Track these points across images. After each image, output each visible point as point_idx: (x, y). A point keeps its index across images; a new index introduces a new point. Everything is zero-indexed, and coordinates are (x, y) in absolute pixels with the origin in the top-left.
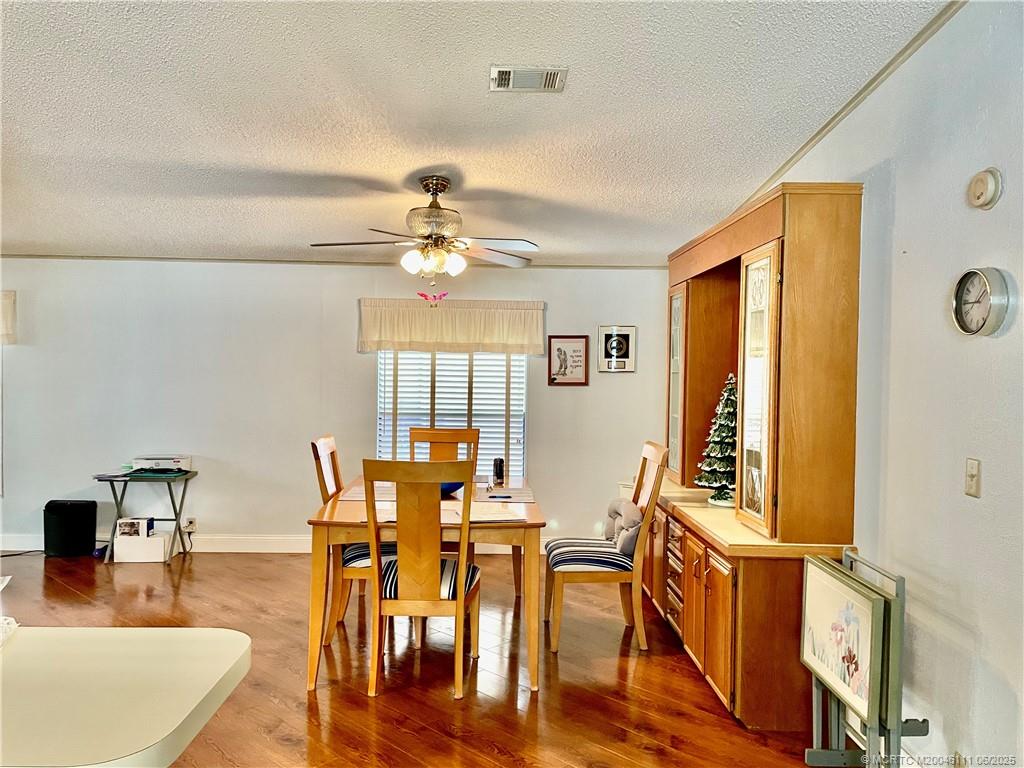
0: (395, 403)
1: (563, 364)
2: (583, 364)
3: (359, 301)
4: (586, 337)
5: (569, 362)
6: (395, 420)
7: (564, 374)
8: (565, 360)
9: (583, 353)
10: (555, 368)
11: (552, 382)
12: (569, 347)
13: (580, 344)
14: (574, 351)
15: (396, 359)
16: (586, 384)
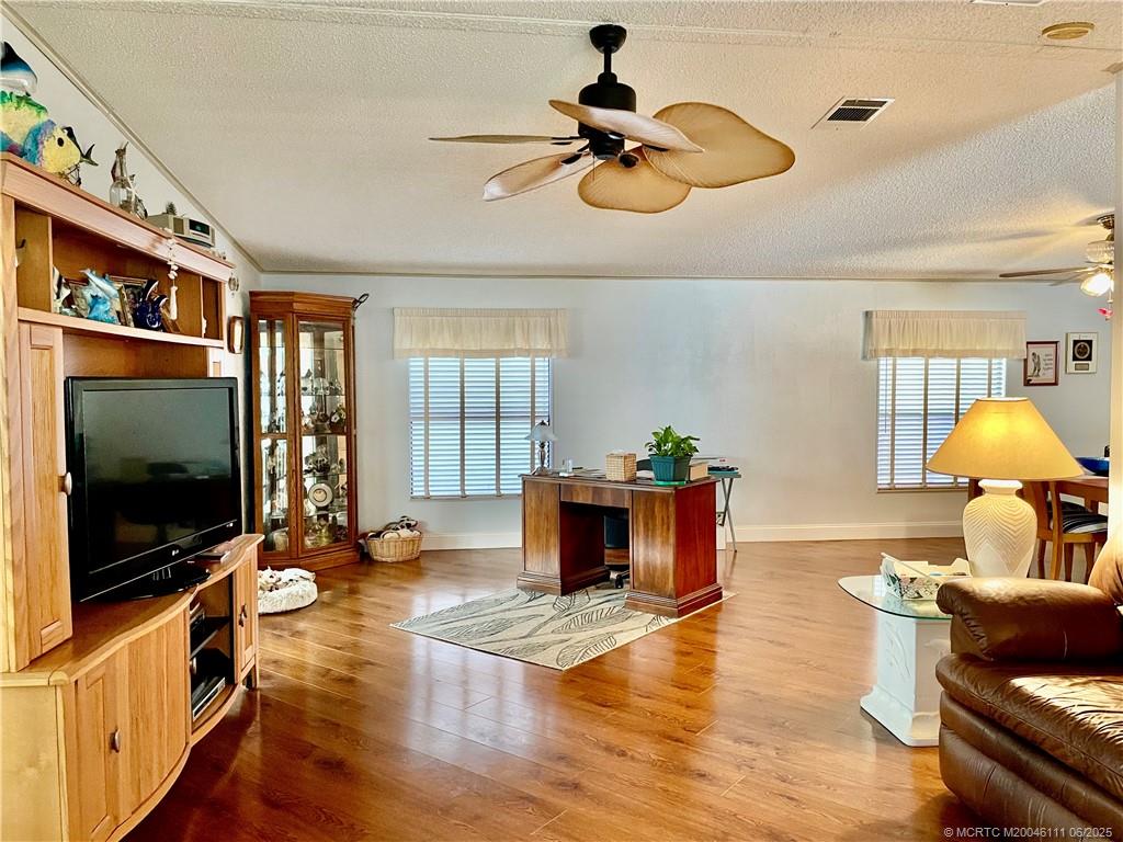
0: (893, 405)
1: (1037, 367)
2: (1053, 366)
3: (868, 314)
4: (1056, 343)
5: (1042, 366)
6: (893, 420)
7: (1038, 375)
8: (1038, 363)
9: (1053, 357)
10: (1030, 371)
11: (1027, 383)
12: (1041, 351)
13: (1051, 349)
14: (1047, 355)
15: (894, 365)
16: (1056, 384)
